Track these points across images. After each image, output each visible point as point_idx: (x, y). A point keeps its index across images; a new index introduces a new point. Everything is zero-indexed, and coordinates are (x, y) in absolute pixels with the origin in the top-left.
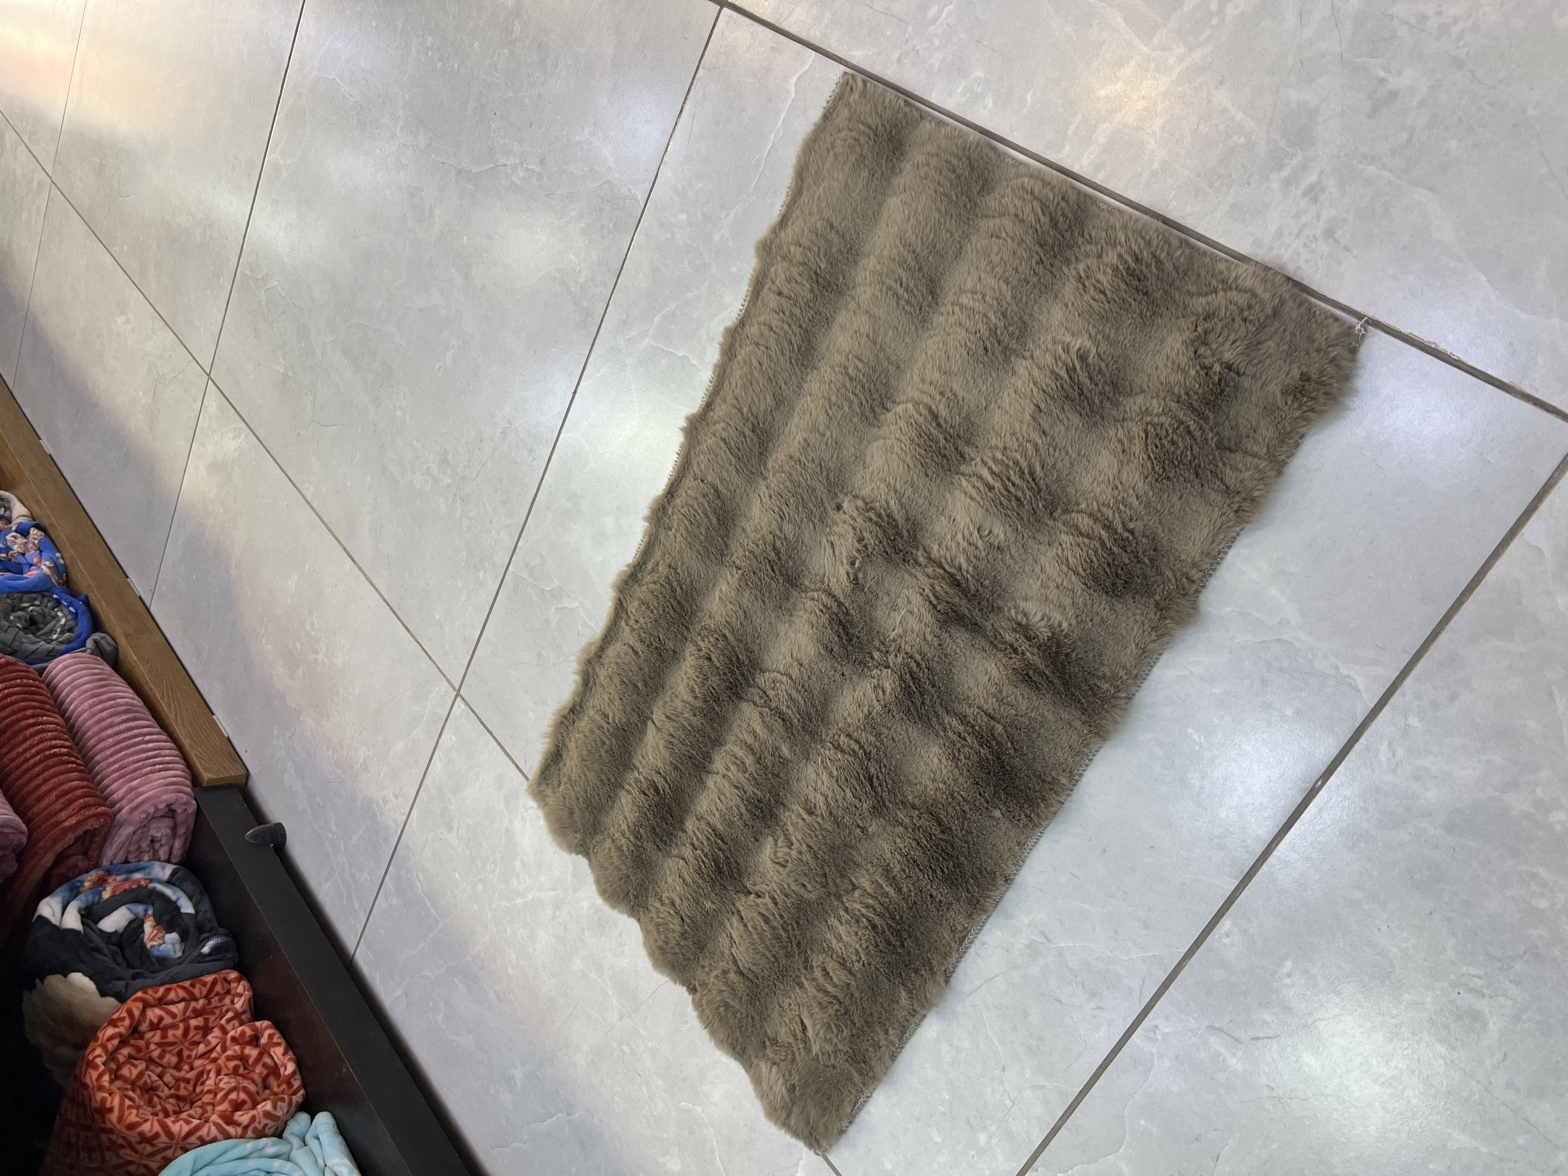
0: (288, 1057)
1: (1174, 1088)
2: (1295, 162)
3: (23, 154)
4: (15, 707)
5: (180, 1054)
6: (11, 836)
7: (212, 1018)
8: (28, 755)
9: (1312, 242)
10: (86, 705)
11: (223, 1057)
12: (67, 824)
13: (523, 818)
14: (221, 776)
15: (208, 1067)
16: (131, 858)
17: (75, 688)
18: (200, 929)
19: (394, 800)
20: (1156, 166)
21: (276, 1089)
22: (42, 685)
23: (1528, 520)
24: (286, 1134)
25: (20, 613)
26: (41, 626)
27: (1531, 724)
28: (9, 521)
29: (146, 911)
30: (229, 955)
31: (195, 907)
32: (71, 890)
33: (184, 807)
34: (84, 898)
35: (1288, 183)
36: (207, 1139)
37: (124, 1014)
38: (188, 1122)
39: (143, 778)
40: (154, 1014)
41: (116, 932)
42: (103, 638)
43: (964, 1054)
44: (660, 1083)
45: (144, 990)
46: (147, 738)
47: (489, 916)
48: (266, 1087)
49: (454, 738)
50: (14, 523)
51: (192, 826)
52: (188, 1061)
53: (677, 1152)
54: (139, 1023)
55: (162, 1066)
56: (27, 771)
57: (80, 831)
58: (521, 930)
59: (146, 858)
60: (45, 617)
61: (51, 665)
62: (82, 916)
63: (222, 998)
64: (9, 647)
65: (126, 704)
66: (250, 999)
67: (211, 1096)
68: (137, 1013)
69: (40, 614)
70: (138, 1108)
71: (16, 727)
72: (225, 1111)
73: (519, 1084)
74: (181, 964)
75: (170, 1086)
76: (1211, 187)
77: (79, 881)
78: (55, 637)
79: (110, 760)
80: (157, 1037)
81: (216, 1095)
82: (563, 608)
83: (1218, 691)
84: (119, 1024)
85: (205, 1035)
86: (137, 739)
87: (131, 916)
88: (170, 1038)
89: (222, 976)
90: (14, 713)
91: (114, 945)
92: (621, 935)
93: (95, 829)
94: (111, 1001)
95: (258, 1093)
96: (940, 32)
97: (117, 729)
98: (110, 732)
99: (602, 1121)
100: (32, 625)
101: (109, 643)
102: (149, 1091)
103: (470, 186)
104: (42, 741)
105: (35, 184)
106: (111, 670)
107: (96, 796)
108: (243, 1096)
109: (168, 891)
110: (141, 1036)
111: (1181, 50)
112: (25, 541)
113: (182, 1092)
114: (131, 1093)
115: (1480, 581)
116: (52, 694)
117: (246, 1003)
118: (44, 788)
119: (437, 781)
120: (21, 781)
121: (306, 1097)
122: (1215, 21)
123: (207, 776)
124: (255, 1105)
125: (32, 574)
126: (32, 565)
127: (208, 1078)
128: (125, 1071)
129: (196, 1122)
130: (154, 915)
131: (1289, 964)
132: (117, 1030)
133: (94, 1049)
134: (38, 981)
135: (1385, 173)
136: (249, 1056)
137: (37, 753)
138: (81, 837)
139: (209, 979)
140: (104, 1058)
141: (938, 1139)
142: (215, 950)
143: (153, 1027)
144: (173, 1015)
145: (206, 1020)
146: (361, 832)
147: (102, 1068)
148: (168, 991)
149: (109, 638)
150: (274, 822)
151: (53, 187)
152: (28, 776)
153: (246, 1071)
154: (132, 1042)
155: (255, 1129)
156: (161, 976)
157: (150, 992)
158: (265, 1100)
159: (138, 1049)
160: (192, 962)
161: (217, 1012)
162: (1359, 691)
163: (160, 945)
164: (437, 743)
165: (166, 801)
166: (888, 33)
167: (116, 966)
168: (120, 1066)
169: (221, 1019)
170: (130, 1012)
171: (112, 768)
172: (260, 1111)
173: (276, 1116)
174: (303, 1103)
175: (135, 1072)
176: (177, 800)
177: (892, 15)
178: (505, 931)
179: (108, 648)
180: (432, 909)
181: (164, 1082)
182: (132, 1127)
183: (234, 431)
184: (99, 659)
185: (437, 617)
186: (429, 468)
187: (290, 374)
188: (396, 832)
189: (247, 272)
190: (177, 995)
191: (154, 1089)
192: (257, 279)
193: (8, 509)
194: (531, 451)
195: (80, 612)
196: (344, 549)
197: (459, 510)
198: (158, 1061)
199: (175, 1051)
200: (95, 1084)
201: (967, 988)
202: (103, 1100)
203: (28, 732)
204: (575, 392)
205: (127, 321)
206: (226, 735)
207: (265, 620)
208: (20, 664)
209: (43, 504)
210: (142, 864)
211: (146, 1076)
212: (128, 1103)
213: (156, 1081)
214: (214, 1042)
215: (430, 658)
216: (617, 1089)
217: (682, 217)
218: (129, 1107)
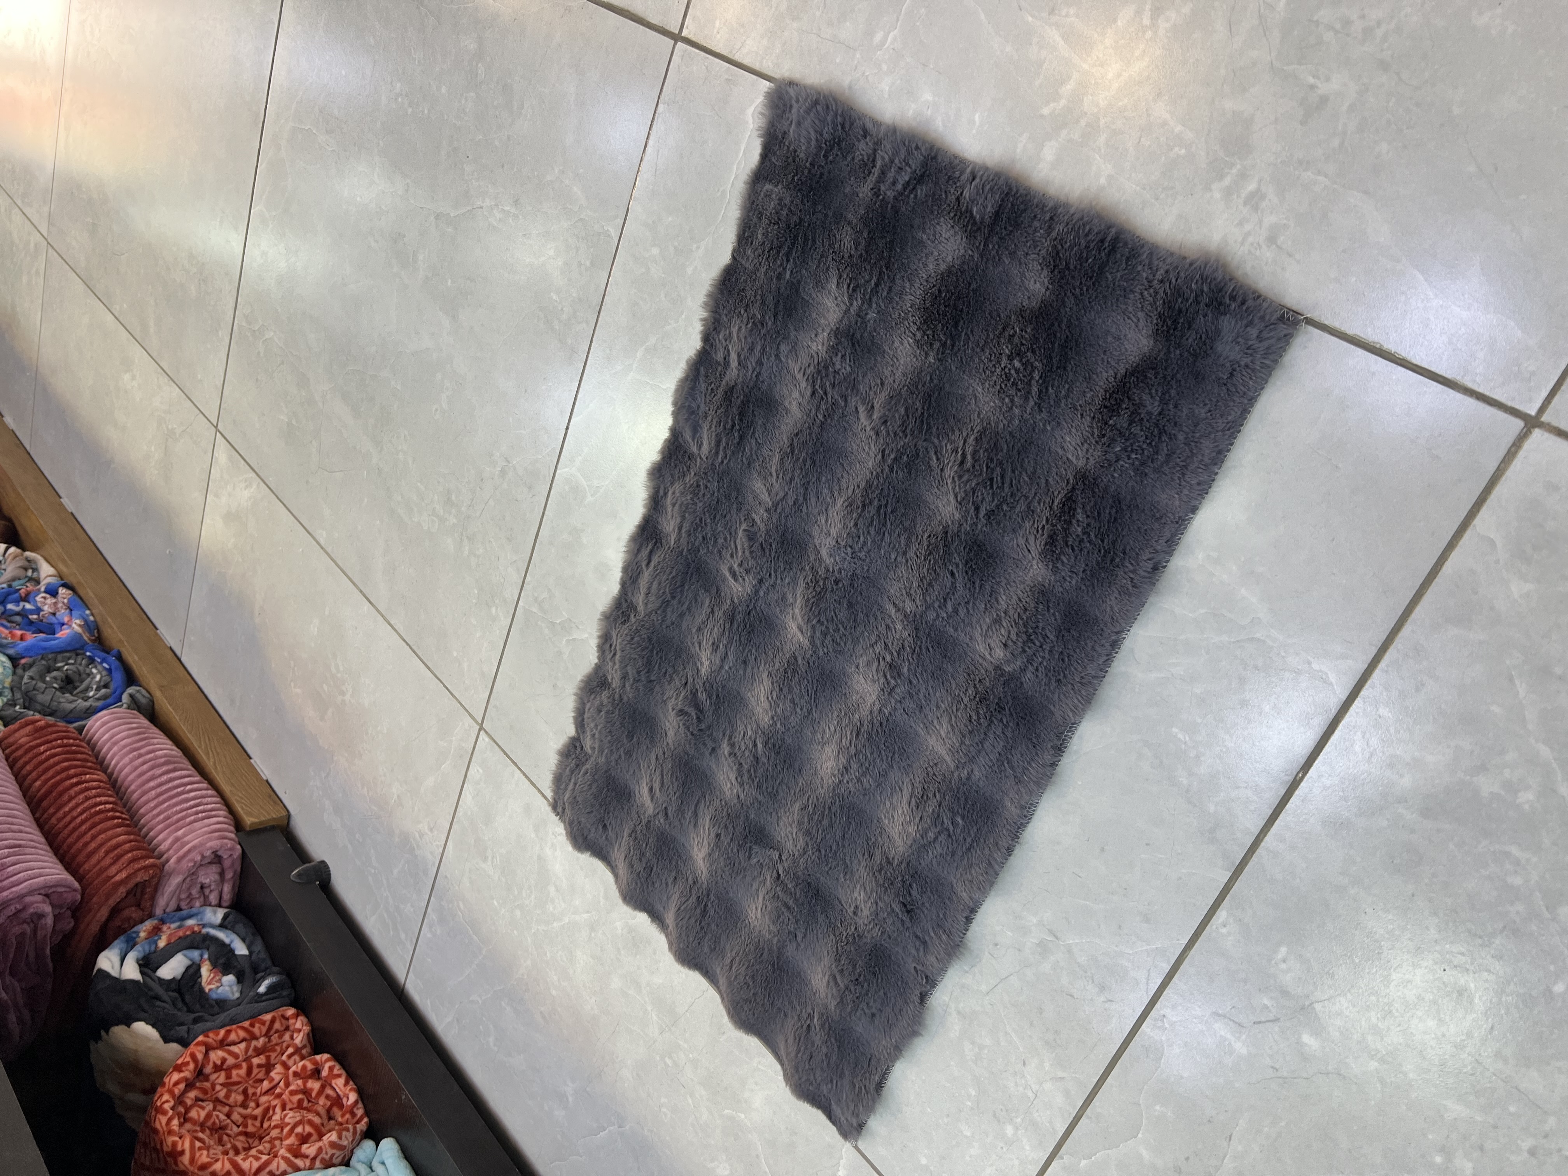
0: (349, 1088)
1: (1185, 1075)
2: (1234, 171)
3: (17, 217)
4: (58, 768)
5: (245, 1092)
6: (65, 895)
7: (273, 1055)
8: (74, 814)
9: (1256, 249)
10: (125, 761)
11: (287, 1092)
12: (118, 878)
13: (553, 845)
14: (263, 819)
15: (274, 1103)
16: (183, 905)
17: (115, 744)
18: (255, 969)
19: (429, 833)
20: (1103, 181)
21: (340, 1119)
22: (83, 744)
23: (1478, 511)
24: (353, 1162)
25: (55, 674)
26: (77, 684)
27: (1495, 709)
28: (37, 582)
29: (201, 956)
30: (285, 993)
32: (127, 941)
33: (229, 853)
34: (140, 949)
35: (1228, 193)
37: (188, 1059)
38: (257, 1159)
39: (188, 827)
40: (216, 1056)
41: (174, 978)
42: (138, 691)
43: (986, 1051)
44: (703, 1092)
45: (205, 1033)
46: (189, 787)
47: (529, 940)
48: (330, 1118)
49: (481, 771)
50: (42, 583)
51: (239, 869)
52: (254, 1098)
53: (724, 1157)
54: (203, 1066)
55: (229, 1105)
56: (75, 829)
57: (130, 885)
58: (560, 953)
59: (197, 904)
60: (80, 675)
61: (90, 723)
62: (140, 966)
63: (281, 1034)
64: (48, 707)
65: (165, 756)
66: (308, 1035)
67: (278, 1131)
68: (200, 1057)
69: (75, 672)
70: (208, 1148)
71: (60, 788)
72: (293, 1145)
73: (570, 1099)
74: (239, 1005)
75: (238, 1124)
76: (1157, 199)
77: (135, 932)
78: (91, 694)
79: (155, 812)
80: (222, 1077)
81: (282, 1130)
82: (574, 640)
83: (1198, 692)
84: (184, 1069)
85: (268, 1072)
86: (179, 790)
87: (188, 962)
88: (235, 1078)
89: (280, 1013)
90: (58, 773)
91: (173, 991)
92: (655, 953)
93: (145, 881)
94: (174, 1046)
95: (323, 1125)
96: (886, 57)
97: (159, 780)
98: (152, 784)
99: (652, 1131)
100: (69, 684)
101: (143, 696)
102: (218, 1130)
103: (450, 230)
104: (87, 799)
105: (32, 246)
106: (148, 723)
107: (145, 849)
108: (308, 1129)
109: (221, 935)
110: (207, 1078)
112: (54, 600)
113: (250, 1129)
114: (200, 1135)
115: (1437, 573)
116: (93, 750)
117: (305, 1037)
118: (93, 845)
119: (469, 813)
120: (70, 840)
121: (370, 1125)
123: (249, 820)
124: (321, 1136)
125: (63, 634)
126: (63, 624)
127: (274, 1113)
128: (193, 1114)
129: (265, 1158)
130: (209, 959)
131: (1283, 950)
132: (182, 1075)
133: (162, 1095)
134: (103, 1033)
135: (1321, 178)
136: (312, 1090)
137: (84, 811)
138: (132, 889)
139: (267, 1017)
140: (172, 1103)
141: (968, 1134)
142: (271, 989)
143: (217, 1068)
144: (236, 1056)
145: (268, 1058)
146: (401, 865)
147: (171, 1112)
148: (228, 1032)
149: (143, 691)
150: (318, 860)
151: (50, 250)
152: (76, 834)
153: (310, 1104)
154: (198, 1084)
155: (323, 1160)
156: (222, 1017)
157: (211, 1035)
158: (330, 1131)
159: (204, 1091)
160: (250, 1002)
161: (278, 1048)
162: (1331, 684)
163: (218, 988)
164: (466, 776)
165: (211, 848)
166: (837, 60)
167: (176, 1012)
168: (188, 1110)
169: (282, 1055)
170: (193, 1056)
171: (157, 820)
172: (326, 1142)
173: (341, 1146)
174: (368, 1130)
175: (203, 1114)
176: (222, 846)
177: (839, 42)
178: (546, 954)
179: (143, 701)
180: (475, 937)
181: (232, 1121)
182: (203, 1167)
183: (246, 481)
184: (135, 712)
185: (455, 654)
186: (434, 509)
187: (294, 422)
188: (434, 864)
189: (244, 324)
190: (238, 1035)
191: (223, 1128)
192: (254, 331)
193: (35, 570)
194: (530, 488)
195: (113, 667)
196: (361, 592)
197: (467, 548)
198: (224, 1100)
199: (241, 1089)
200: (165, 1128)
201: (984, 988)
202: (174, 1144)
203: (72, 792)
204: (567, 428)
205: (133, 378)
206: (265, 778)
207: (292, 665)
208: (60, 724)
209: (69, 562)
210: (194, 910)
211: (214, 1117)
212: (198, 1144)
213: (224, 1120)
214: (277, 1078)
215: (452, 694)
216: (663, 1100)
217: (655, 251)
218: (200, 1149)
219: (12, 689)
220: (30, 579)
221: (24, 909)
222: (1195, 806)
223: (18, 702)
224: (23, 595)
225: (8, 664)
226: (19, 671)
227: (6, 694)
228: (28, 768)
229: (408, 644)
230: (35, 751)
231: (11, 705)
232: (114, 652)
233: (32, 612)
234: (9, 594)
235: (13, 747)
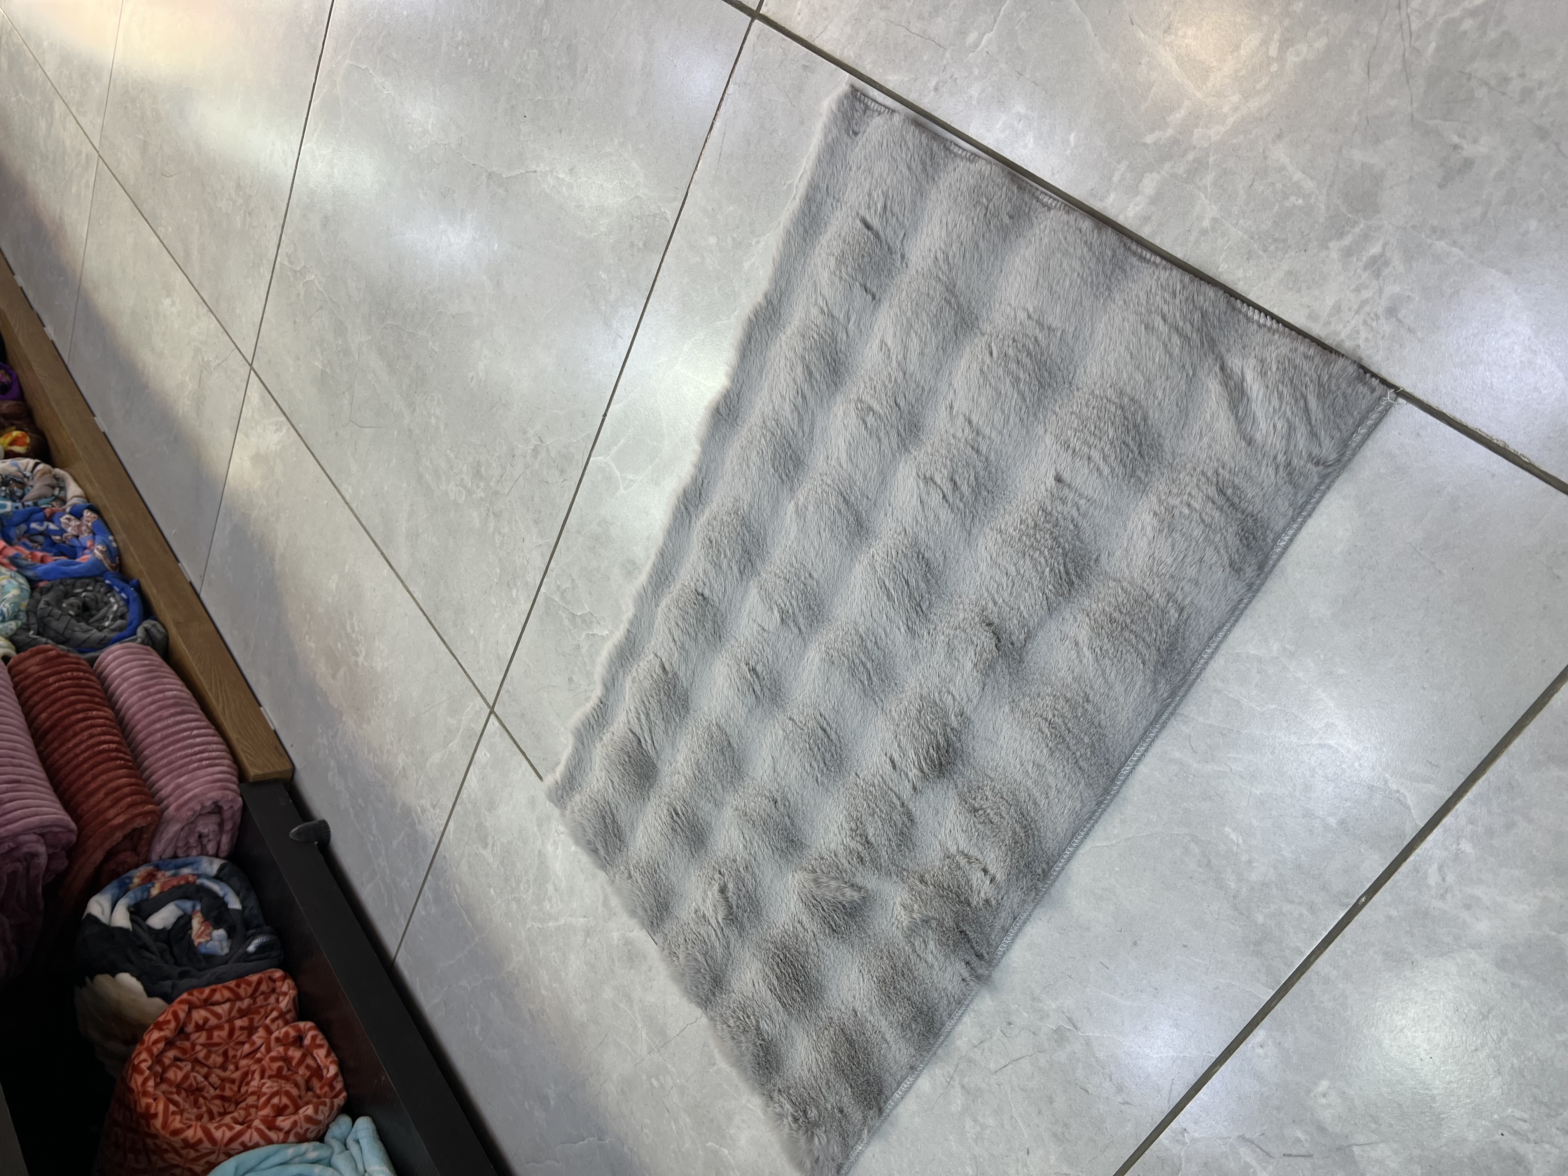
0: (330, 1059)
2: (1357, 230)
3: (72, 126)
4: (65, 701)
5: (225, 1054)
6: (60, 835)
7: (257, 1018)
8: (78, 751)
9: (1373, 320)
10: (135, 698)
11: (267, 1058)
12: (115, 822)
13: (556, 842)
14: (267, 771)
15: (254, 1067)
16: (180, 853)
17: (125, 680)
18: (247, 926)
19: (432, 810)
20: (1206, 223)
21: (318, 1092)
22: (94, 678)
24: (328, 1138)
25: (72, 600)
26: (94, 612)
28: (64, 501)
29: (194, 907)
30: (274, 954)
31: (242, 902)
32: (120, 887)
33: (230, 804)
34: (133, 895)
35: (1349, 253)
36: (250, 1144)
37: (170, 1017)
38: (231, 1128)
39: (191, 775)
40: (199, 1015)
41: (164, 929)
42: (154, 626)
43: (988, 1132)
44: (688, 1120)
45: (189, 990)
46: (195, 732)
47: (523, 935)
48: (309, 1088)
49: (488, 755)
50: (69, 503)
51: (238, 820)
52: (233, 1060)
54: (185, 1024)
55: (208, 1067)
56: (77, 766)
57: (129, 829)
58: (553, 953)
59: (194, 853)
60: (97, 602)
61: (102, 655)
62: (131, 913)
63: (267, 996)
64: (62, 635)
65: (174, 697)
66: (294, 999)
67: (254, 1098)
68: (182, 1015)
69: (92, 600)
70: (181, 1112)
71: (66, 722)
72: (268, 1116)
73: (552, 1103)
74: (226, 963)
75: (216, 1086)
76: (1265, 251)
77: (129, 877)
78: (107, 624)
79: (159, 755)
80: (202, 1038)
81: (258, 1099)
82: (593, 635)
83: (1258, 793)
84: (165, 1027)
85: (250, 1035)
86: (185, 734)
87: (180, 913)
88: (216, 1039)
89: (267, 975)
90: (65, 707)
91: (162, 942)
92: (650, 971)
93: (142, 827)
94: (158, 1001)
95: (300, 1097)
96: (979, 61)
97: (165, 723)
98: (158, 726)
99: (631, 1150)
100: (85, 611)
101: (159, 631)
102: (195, 1092)
103: (500, 192)
104: (91, 736)
105: (84, 156)
106: (161, 660)
107: (145, 794)
108: (285, 1100)
109: (216, 887)
111: (1236, 98)
112: (78, 523)
113: (228, 1093)
114: (176, 1097)
115: (1544, 704)
116: (102, 685)
117: (291, 1002)
118: (93, 786)
119: (472, 797)
120: (72, 777)
121: (348, 1100)
122: (1274, 67)
123: (253, 772)
124: (297, 1108)
125: (85, 559)
126: (85, 548)
127: (253, 1079)
128: (170, 1075)
129: (238, 1127)
130: (202, 911)
131: (1325, 1083)
132: (162, 1034)
133: (140, 1053)
134: (87, 979)
135: (1456, 250)
136: (292, 1058)
137: (87, 749)
138: (129, 834)
139: (254, 978)
140: (150, 1063)
142: (260, 948)
143: (199, 1028)
144: (218, 1016)
145: (251, 1020)
146: (400, 838)
147: (147, 1072)
148: (213, 991)
149: (159, 626)
150: (319, 819)
151: (101, 160)
152: (77, 772)
153: (290, 1073)
154: (178, 1043)
155: (297, 1135)
156: (208, 974)
157: (195, 993)
158: (307, 1104)
159: (184, 1051)
160: (238, 960)
161: (262, 1011)
162: (1408, 808)
163: (207, 942)
164: (472, 759)
165: (212, 798)
166: (925, 59)
167: (164, 965)
168: (165, 1069)
169: (266, 1018)
170: (175, 1015)
171: (161, 763)
172: (301, 1116)
173: (317, 1120)
174: (345, 1106)
175: (180, 1075)
176: (223, 797)
177: (929, 38)
178: (538, 952)
179: (159, 636)
180: (469, 923)
181: (210, 1084)
182: (176, 1132)
183: (276, 424)
184: (149, 648)
185: (472, 632)
186: (462, 480)
187: (328, 370)
188: (433, 842)
189: (286, 263)
190: (222, 995)
191: (200, 1090)
192: (296, 271)
193: (63, 488)
194: (562, 472)
195: (131, 600)
196: (382, 554)
197: (492, 525)
198: (203, 1061)
199: (221, 1051)
200: (140, 1089)
201: (992, 1066)
202: (148, 1106)
203: (78, 728)
204: (605, 415)
205: (173, 303)
206: (273, 728)
207: (308, 618)
208: (71, 655)
209: (97, 485)
210: (190, 859)
211: (192, 1079)
212: (172, 1108)
213: (202, 1082)
214: (259, 1042)
215: (465, 672)
216: (647, 1121)
217: (712, 240)
218: (174, 1113)
219: (27, 612)
220: (57, 498)
221: (18, 846)
222: (1241, 914)
223: (33, 626)
224: (48, 515)
225: (26, 586)
226: (37, 595)
227: (21, 617)
228: (36, 698)
229: (425, 614)
230: (44, 682)
231: (24, 629)
232: (134, 581)
233: (55, 533)
234: (33, 513)
235: (22, 676)
